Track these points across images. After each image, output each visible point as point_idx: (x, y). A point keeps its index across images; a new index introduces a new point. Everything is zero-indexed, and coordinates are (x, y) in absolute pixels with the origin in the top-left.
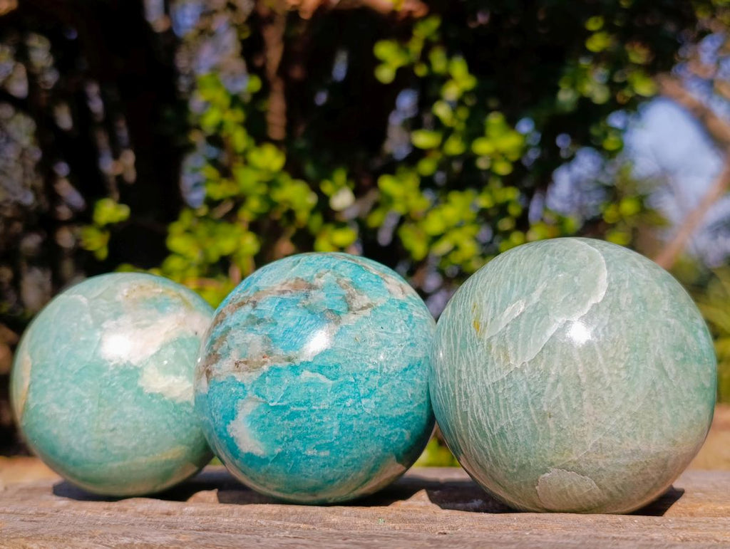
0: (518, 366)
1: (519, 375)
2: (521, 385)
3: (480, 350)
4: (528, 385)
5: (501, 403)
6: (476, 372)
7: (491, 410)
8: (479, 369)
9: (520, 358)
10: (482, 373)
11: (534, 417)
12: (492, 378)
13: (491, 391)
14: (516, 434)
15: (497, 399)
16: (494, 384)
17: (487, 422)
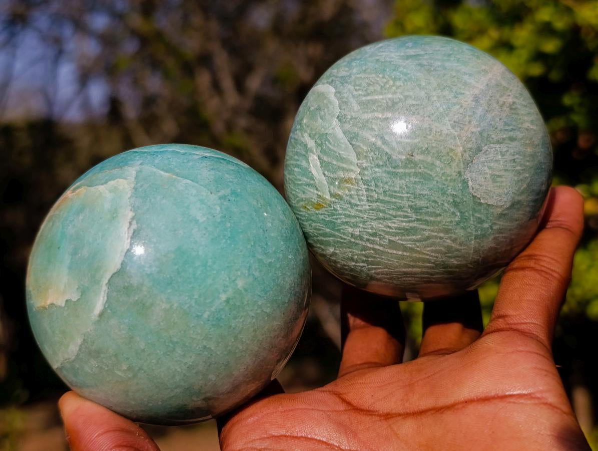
0: (358, 170)
1: (366, 172)
2: (376, 172)
3: (338, 207)
4: (378, 166)
5: (387, 199)
6: (355, 217)
7: (391, 212)
8: (353, 213)
9: (352, 168)
10: (357, 210)
11: (407, 171)
12: (363, 201)
13: (374, 205)
14: (420, 194)
15: (382, 201)
16: (368, 200)
17: (402, 221)
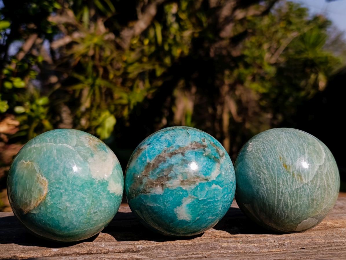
0: (306, 182)
1: (307, 186)
2: (307, 189)
3: (289, 176)
4: (310, 189)
5: (299, 196)
6: (288, 184)
7: (294, 198)
8: (289, 183)
9: (307, 179)
10: (291, 185)
11: (310, 201)
12: (296, 187)
13: (295, 192)
14: (302, 207)
15: (297, 195)
16: (296, 189)
17: (291, 203)
